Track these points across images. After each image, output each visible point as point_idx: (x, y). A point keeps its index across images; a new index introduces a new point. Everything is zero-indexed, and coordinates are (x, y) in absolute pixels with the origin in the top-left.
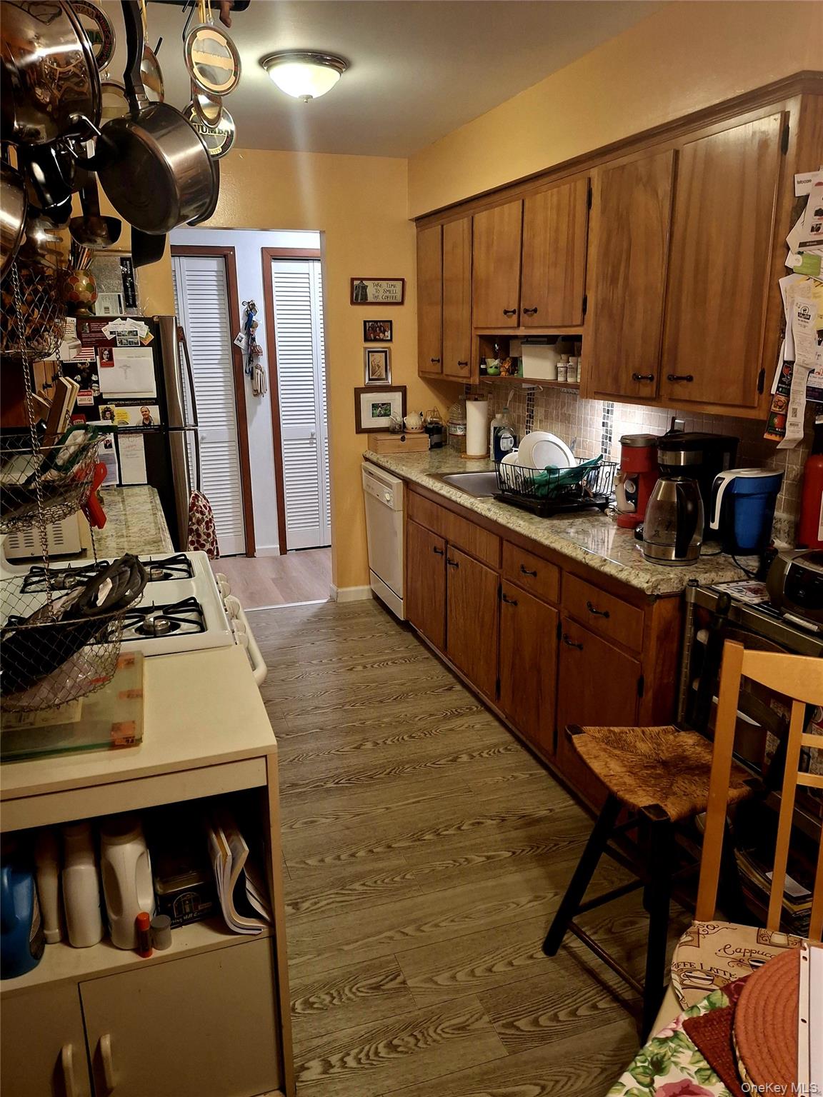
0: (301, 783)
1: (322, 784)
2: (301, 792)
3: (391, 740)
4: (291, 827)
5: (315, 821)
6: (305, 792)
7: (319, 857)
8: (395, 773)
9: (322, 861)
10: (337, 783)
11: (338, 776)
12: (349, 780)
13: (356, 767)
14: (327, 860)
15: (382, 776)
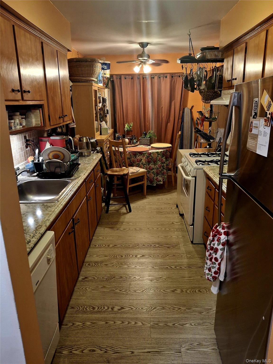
0: (166, 248)
1: (160, 246)
2: (167, 245)
3: (130, 256)
4: (171, 237)
5: (165, 237)
6: (166, 245)
7: (166, 230)
8: (136, 245)
9: (165, 229)
10: (155, 245)
11: (154, 248)
12: (151, 246)
13: (147, 249)
14: (164, 229)
15: (141, 245)
